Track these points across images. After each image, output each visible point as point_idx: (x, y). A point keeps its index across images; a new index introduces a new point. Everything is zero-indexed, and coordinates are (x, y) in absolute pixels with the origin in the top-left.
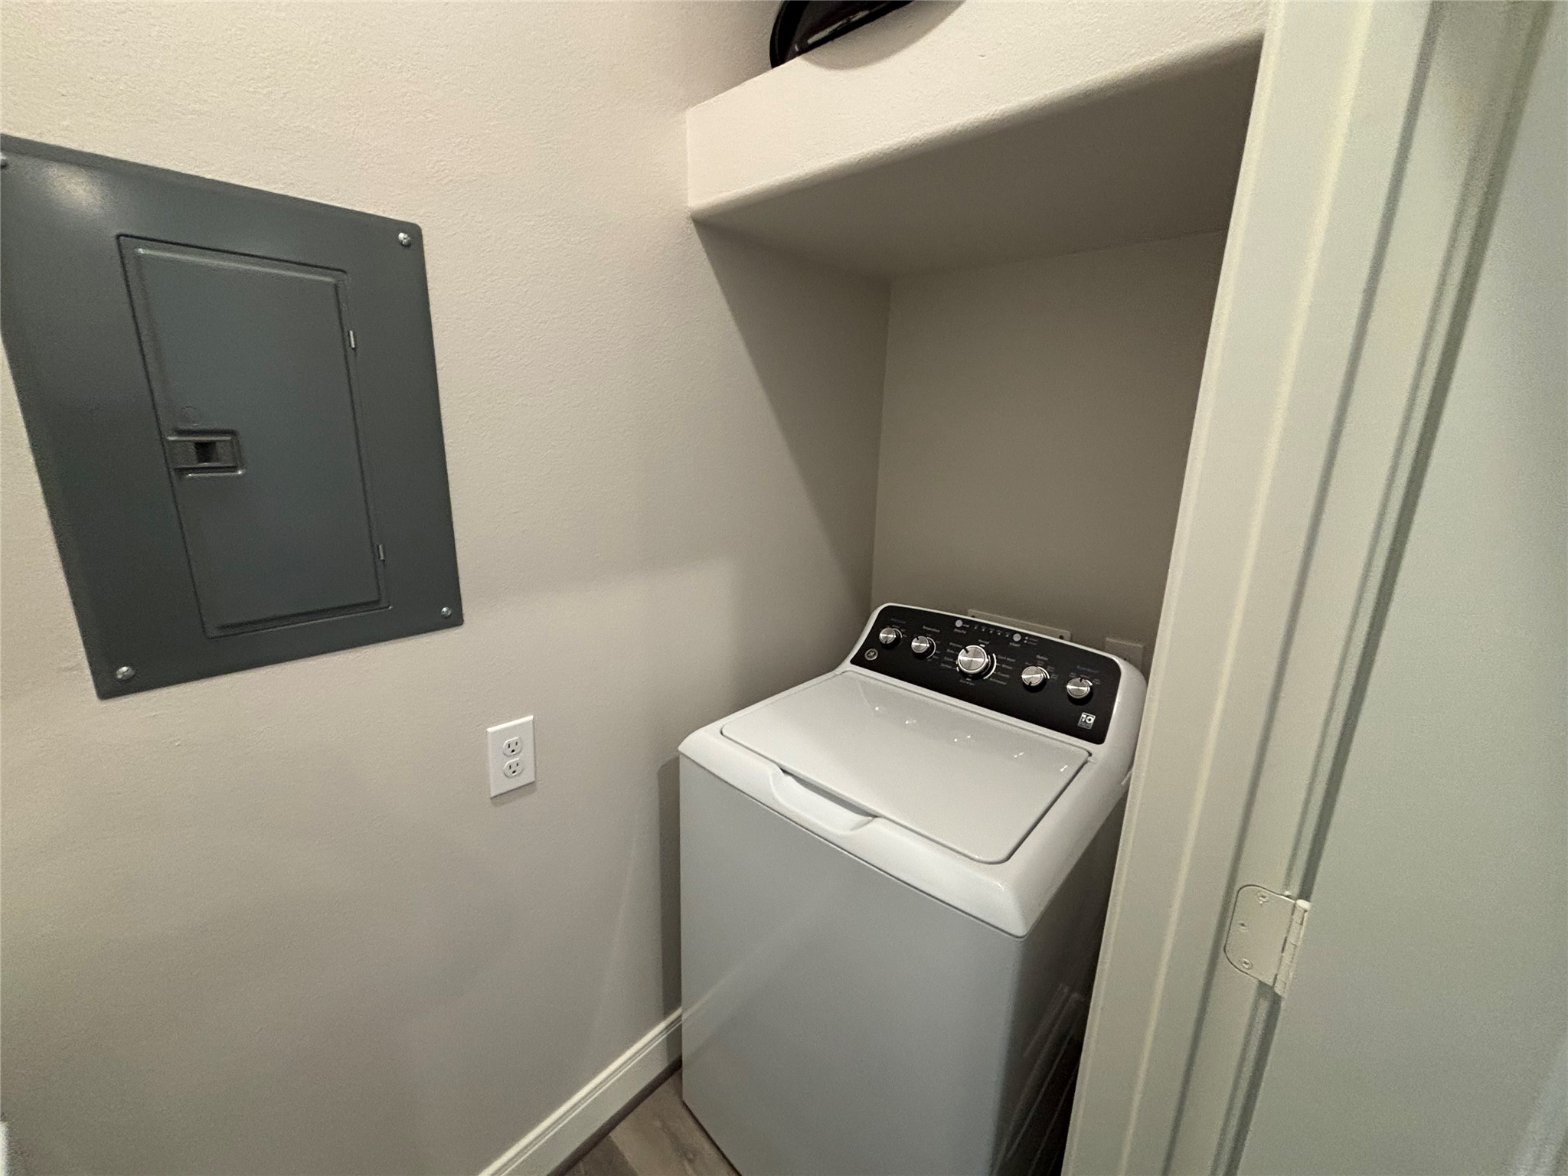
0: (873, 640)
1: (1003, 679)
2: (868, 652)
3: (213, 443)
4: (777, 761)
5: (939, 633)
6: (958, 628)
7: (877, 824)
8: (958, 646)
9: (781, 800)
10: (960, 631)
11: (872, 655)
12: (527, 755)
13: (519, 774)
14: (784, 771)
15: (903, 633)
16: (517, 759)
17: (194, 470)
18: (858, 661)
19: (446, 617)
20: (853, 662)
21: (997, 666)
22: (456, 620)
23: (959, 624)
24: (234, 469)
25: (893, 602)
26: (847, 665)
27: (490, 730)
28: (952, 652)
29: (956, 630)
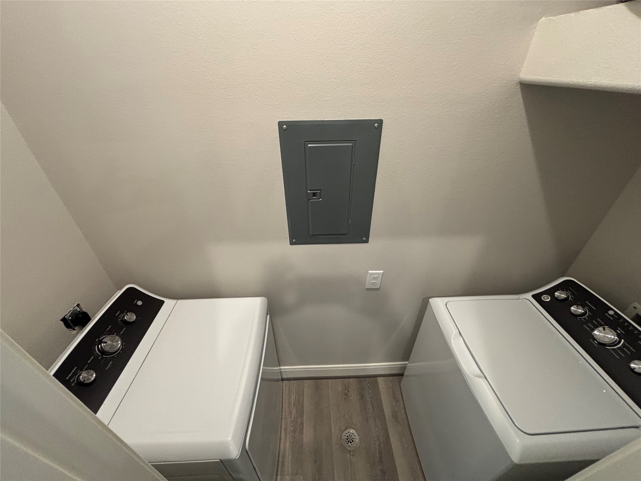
0: (550, 292)
1: (620, 356)
2: (544, 296)
3: (316, 193)
5: (595, 310)
6: (610, 315)
8: (602, 323)
10: (609, 316)
11: (547, 299)
12: (379, 281)
13: (375, 285)
15: (571, 298)
16: (375, 281)
18: (537, 297)
19: (364, 240)
20: (534, 296)
21: (620, 346)
22: (367, 241)
23: (611, 312)
24: (319, 197)
25: (577, 280)
26: (529, 296)
27: (370, 272)
28: (596, 323)
29: (607, 314)
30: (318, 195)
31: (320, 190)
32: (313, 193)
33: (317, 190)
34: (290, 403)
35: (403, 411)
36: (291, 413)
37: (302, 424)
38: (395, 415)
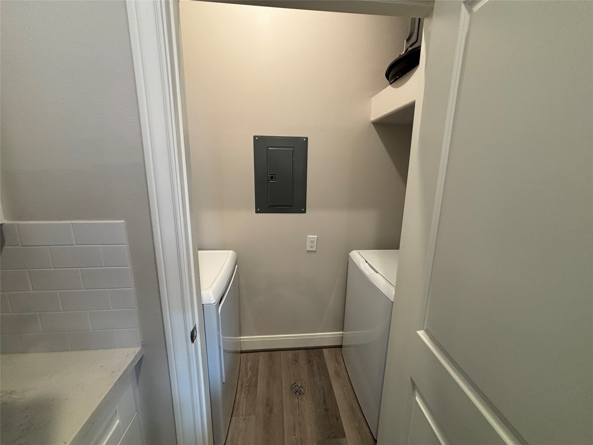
4: (366, 259)
7: (377, 274)
9: (362, 267)
12: (315, 244)
13: (313, 248)
14: (366, 262)
16: (313, 244)
17: (270, 180)
19: (303, 211)
22: (305, 212)
24: (275, 180)
27: (308, 236)
30: (274, 178)
31: (275, 175)
32: (271, 176)
33: (273, 175)
34: (246, 368)
35: (344, 370)
36: (247, 374)
37: (257, 381)
38: (337, 373)
